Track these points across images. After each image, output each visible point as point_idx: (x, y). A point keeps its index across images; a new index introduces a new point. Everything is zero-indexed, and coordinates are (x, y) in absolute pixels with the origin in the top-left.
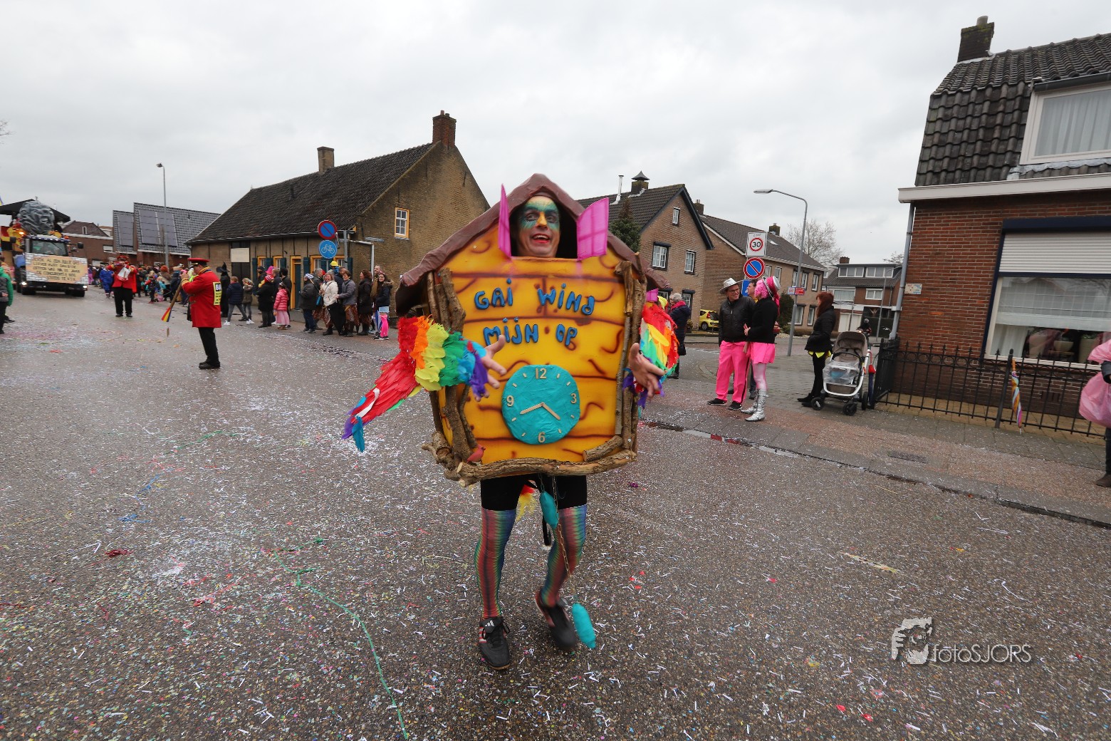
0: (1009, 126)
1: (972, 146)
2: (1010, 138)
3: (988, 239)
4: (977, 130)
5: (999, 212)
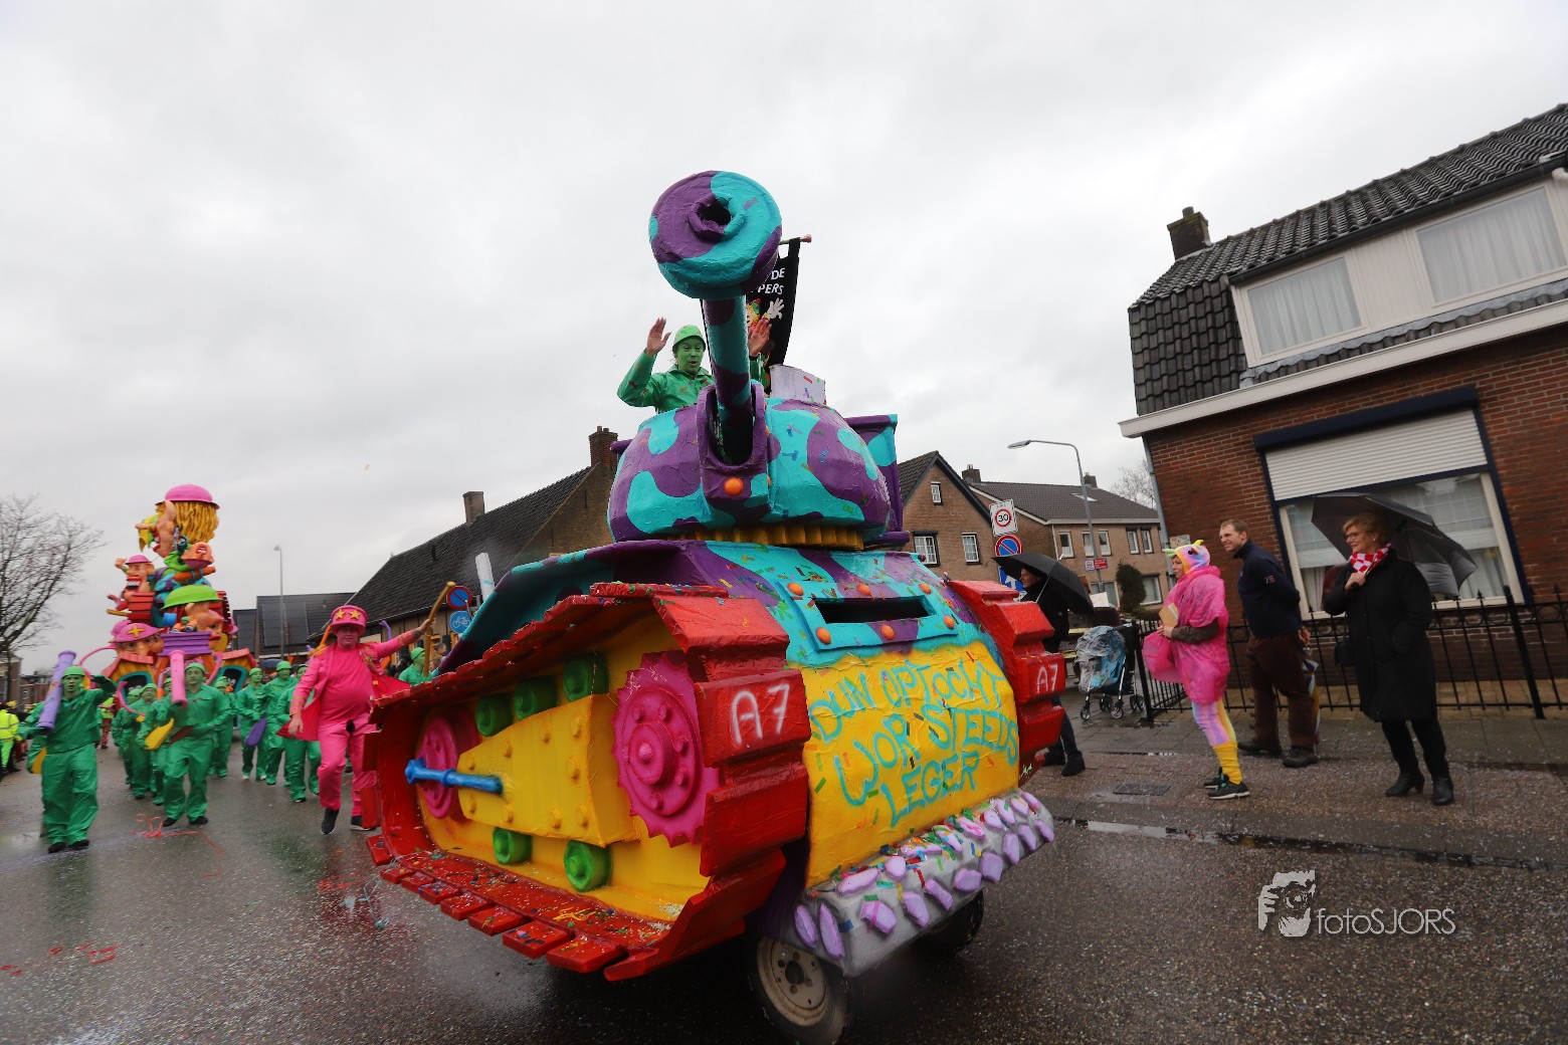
0: (1224, 326)
1: (1190, 356)
2: (1228, 340)
3: (1247, 462)
4: (1190, 337)
5: (1246, 428)
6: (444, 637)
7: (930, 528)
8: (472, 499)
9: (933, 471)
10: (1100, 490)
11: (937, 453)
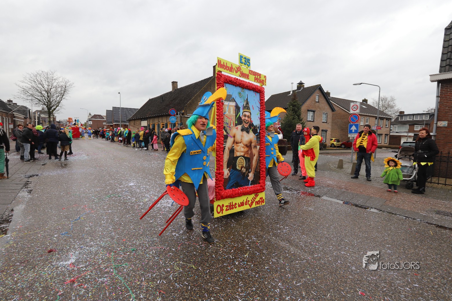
6: (166, 124)
7: (313, 109)
8: (174, 83)
9: (318, 91)
10: (368, 104)
11: (320, 85)
